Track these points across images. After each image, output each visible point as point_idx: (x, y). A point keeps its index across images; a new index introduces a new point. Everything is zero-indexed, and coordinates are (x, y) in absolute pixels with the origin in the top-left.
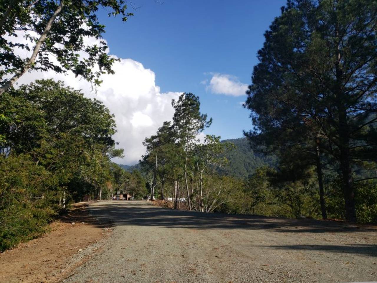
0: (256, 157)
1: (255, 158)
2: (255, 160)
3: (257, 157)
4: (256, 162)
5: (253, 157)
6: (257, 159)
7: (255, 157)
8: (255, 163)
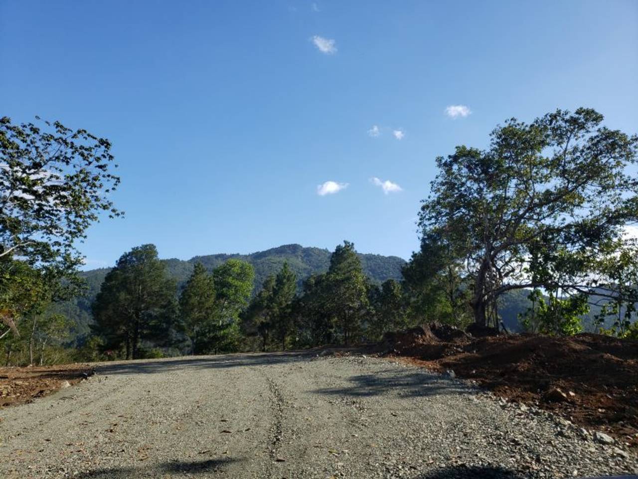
0: (81, 311)
1: (78, 313)
2: (79, 316)
3: (83, 311)
4: (80, 319)
5: (76, 311)
6: (82, 315)
7: (78, 310)
8: (78, 321)
